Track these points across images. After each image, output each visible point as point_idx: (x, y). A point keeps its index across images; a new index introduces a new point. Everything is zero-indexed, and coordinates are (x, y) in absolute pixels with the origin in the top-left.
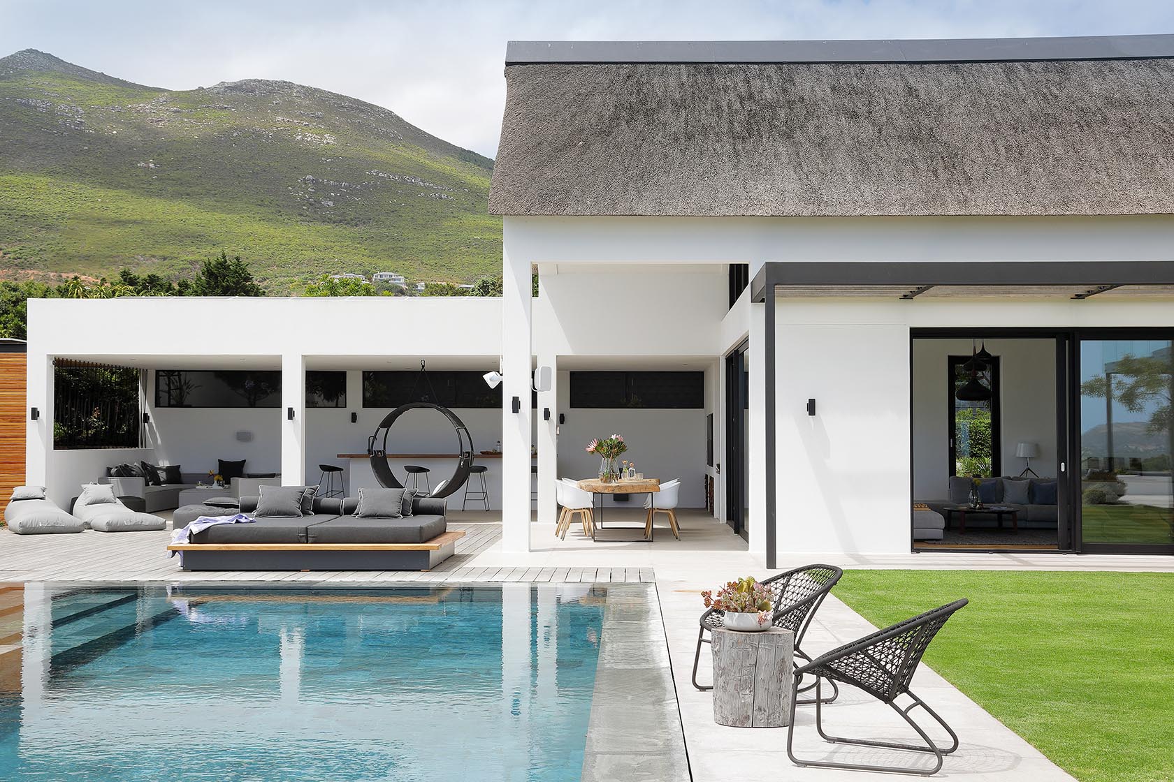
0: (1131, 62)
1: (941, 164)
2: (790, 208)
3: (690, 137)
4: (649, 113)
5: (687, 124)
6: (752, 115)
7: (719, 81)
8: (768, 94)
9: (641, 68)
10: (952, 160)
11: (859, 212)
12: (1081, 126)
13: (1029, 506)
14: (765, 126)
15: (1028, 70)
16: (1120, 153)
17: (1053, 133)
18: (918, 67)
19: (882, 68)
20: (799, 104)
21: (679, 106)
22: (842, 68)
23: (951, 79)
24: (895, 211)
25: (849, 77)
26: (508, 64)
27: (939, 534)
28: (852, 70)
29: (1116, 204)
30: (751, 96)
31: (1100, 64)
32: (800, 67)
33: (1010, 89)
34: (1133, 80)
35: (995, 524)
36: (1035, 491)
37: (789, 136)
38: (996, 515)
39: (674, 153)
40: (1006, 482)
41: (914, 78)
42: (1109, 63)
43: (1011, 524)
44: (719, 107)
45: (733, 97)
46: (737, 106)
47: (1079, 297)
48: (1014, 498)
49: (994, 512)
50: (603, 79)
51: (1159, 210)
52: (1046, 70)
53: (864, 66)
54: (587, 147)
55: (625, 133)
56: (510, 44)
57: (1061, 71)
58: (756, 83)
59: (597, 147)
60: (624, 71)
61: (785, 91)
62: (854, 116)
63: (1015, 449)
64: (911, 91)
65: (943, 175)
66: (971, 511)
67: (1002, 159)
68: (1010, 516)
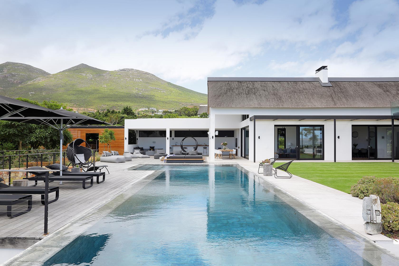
0: (307, 82)
1: (279, 99)
2: (256, 106)
3: (239, 94)
4: (232, 90)
5: (238, 91)
6: (249, 90)
7: (243, 84)
8: (251, 87)
9: (230, 82)
10: (280, 98)
11: (267, 107)
12: (299, 93)
13: (291, 153)
14: (251, 92)
15: (291, 83)
16: (305, 97)
17: (295, 94)
18: (274, 82)
19: (268, 82)
20: (256, 89)
21: (237, 89)
22: (262, 82)
23: (279, 84)
24: (272, 107)
25: (263, 84)
26: (208, 81)
27: (278, 158)
28: (263, 82)
29: (305, 106)
30: (248, 87)
31: (302, 82)
32: (255, 82)
33: (288, 86)
34: (307, 85)
35: (286, 156)
36: (292, 151)
37: (255, 94)
38: (286, 155)
39: (237, 96)
40: (287, 149)
41: (273, 84)
42: (303, 82)
43: (288, 156)
44: (243, 89)
45: (245, 87)
46: (246, 89)
47: (300, 120)
48: (288, 152)
49: (286, 154)
50: (224, 84)
51: (311, 107)
52: (294, 83)
53: (265, 82)
54: (223, 96)
55: (229, 94)
56: (208, 78)
57: (296, 83)
58: (249, 85)
59: (225, 96)
60: (227, 82)
61: (253, 86)
62: (265, 91)
63: (288, 144)
64: (273, 86)
65: (279, 101)
66: (282, 154)
67: (288, 98)
68: (288, 155)
